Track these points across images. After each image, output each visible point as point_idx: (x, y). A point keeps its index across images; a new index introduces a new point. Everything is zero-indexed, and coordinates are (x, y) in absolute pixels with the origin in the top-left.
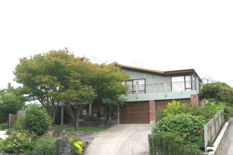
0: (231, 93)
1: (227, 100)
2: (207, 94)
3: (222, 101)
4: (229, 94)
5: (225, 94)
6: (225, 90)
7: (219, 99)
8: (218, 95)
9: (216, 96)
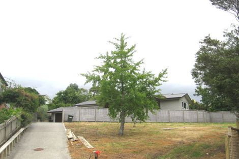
0: (32, 99)
1: (26, 106)
2: (8, 98)
3: (21, 106)
4: (30, 100)
5: (25, 99)
6: (26, 96)
7: (19, 104)
8: (18, 99)
9: (17, 100)
